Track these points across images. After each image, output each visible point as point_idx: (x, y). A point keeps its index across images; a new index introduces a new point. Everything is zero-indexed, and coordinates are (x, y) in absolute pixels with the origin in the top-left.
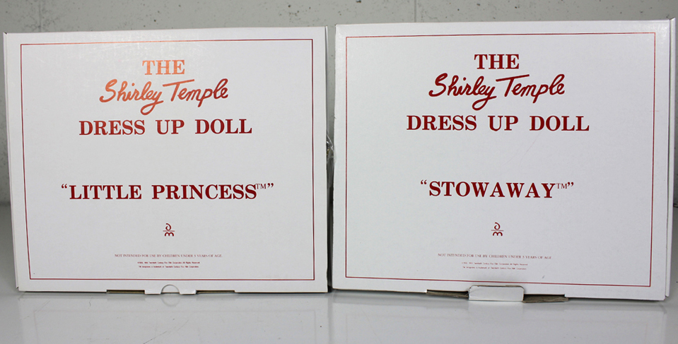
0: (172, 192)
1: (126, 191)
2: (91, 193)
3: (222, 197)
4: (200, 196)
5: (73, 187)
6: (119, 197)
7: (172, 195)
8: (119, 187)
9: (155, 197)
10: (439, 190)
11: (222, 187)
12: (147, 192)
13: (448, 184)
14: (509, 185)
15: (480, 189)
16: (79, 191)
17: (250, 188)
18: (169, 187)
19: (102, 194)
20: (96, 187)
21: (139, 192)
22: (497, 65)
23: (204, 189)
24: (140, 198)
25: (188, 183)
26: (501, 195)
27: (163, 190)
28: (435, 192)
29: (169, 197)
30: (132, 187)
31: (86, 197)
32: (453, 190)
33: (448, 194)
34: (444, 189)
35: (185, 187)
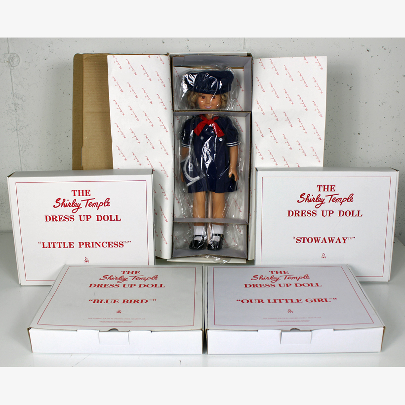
0: (87, 245)
1: (67, 245)
2: (52, 245)
3: (109, 247)
4: (100, 246)
5: (43, 243)
6: (64, 247)
7: (87, 246)
8: (64, 243)
9: (80, 247)
10: (300, 241)
11: (109, 243)
12: (76, 245)
13: (304, 238)
14: (329, 238)
15: (317, 240)
16: (46, 245)
17: (121, 243)
18: (86, 243)
19: (57, 246)
20: (54, 243)
21: (73, 245)
22: (326, 190)
23: (101, 244)
24: (73, 247)
25: (94, 241)
26: (326, 242)
27: (83, 244)
28: (299, 242)
29: (86, 247)
30: (70, 243)
31: (49, 247)
32: (306, 240)
33: (304, 242)
34: (302, 240)
35: (93, 243)
